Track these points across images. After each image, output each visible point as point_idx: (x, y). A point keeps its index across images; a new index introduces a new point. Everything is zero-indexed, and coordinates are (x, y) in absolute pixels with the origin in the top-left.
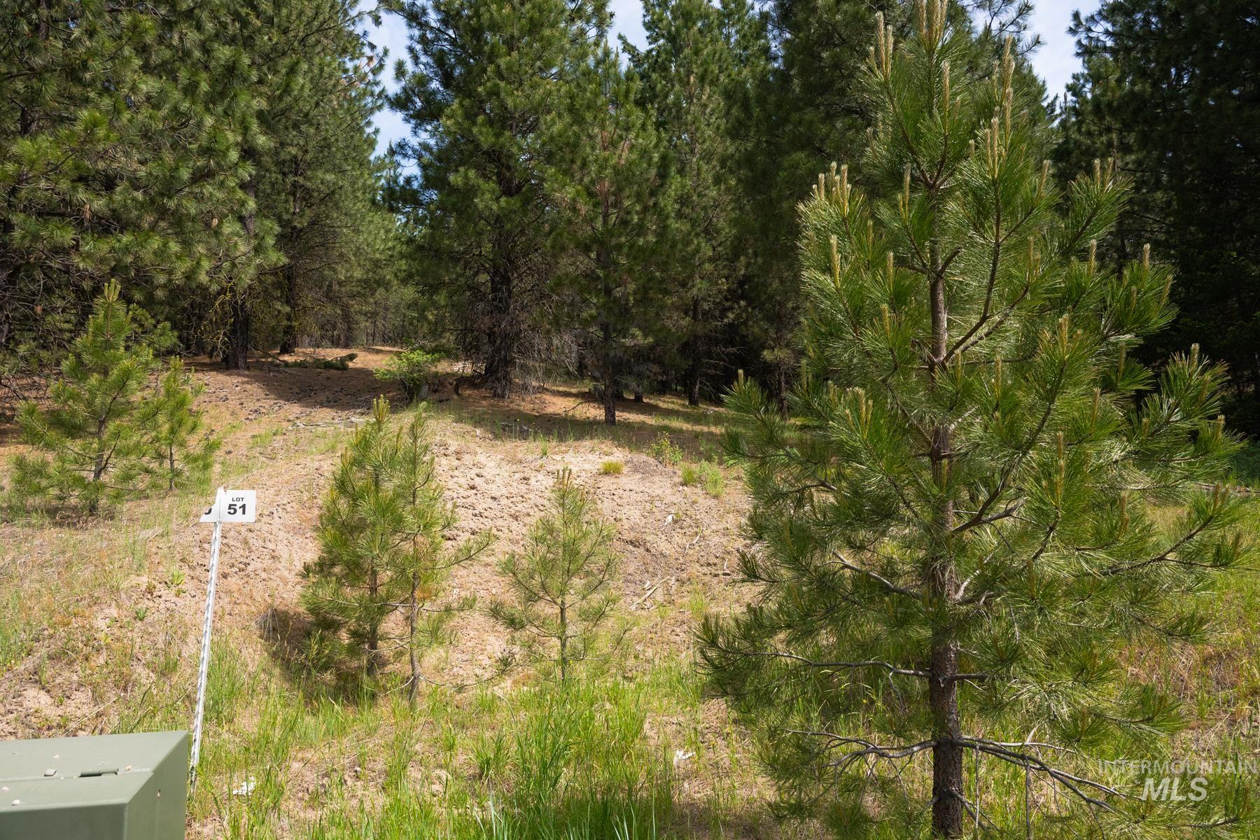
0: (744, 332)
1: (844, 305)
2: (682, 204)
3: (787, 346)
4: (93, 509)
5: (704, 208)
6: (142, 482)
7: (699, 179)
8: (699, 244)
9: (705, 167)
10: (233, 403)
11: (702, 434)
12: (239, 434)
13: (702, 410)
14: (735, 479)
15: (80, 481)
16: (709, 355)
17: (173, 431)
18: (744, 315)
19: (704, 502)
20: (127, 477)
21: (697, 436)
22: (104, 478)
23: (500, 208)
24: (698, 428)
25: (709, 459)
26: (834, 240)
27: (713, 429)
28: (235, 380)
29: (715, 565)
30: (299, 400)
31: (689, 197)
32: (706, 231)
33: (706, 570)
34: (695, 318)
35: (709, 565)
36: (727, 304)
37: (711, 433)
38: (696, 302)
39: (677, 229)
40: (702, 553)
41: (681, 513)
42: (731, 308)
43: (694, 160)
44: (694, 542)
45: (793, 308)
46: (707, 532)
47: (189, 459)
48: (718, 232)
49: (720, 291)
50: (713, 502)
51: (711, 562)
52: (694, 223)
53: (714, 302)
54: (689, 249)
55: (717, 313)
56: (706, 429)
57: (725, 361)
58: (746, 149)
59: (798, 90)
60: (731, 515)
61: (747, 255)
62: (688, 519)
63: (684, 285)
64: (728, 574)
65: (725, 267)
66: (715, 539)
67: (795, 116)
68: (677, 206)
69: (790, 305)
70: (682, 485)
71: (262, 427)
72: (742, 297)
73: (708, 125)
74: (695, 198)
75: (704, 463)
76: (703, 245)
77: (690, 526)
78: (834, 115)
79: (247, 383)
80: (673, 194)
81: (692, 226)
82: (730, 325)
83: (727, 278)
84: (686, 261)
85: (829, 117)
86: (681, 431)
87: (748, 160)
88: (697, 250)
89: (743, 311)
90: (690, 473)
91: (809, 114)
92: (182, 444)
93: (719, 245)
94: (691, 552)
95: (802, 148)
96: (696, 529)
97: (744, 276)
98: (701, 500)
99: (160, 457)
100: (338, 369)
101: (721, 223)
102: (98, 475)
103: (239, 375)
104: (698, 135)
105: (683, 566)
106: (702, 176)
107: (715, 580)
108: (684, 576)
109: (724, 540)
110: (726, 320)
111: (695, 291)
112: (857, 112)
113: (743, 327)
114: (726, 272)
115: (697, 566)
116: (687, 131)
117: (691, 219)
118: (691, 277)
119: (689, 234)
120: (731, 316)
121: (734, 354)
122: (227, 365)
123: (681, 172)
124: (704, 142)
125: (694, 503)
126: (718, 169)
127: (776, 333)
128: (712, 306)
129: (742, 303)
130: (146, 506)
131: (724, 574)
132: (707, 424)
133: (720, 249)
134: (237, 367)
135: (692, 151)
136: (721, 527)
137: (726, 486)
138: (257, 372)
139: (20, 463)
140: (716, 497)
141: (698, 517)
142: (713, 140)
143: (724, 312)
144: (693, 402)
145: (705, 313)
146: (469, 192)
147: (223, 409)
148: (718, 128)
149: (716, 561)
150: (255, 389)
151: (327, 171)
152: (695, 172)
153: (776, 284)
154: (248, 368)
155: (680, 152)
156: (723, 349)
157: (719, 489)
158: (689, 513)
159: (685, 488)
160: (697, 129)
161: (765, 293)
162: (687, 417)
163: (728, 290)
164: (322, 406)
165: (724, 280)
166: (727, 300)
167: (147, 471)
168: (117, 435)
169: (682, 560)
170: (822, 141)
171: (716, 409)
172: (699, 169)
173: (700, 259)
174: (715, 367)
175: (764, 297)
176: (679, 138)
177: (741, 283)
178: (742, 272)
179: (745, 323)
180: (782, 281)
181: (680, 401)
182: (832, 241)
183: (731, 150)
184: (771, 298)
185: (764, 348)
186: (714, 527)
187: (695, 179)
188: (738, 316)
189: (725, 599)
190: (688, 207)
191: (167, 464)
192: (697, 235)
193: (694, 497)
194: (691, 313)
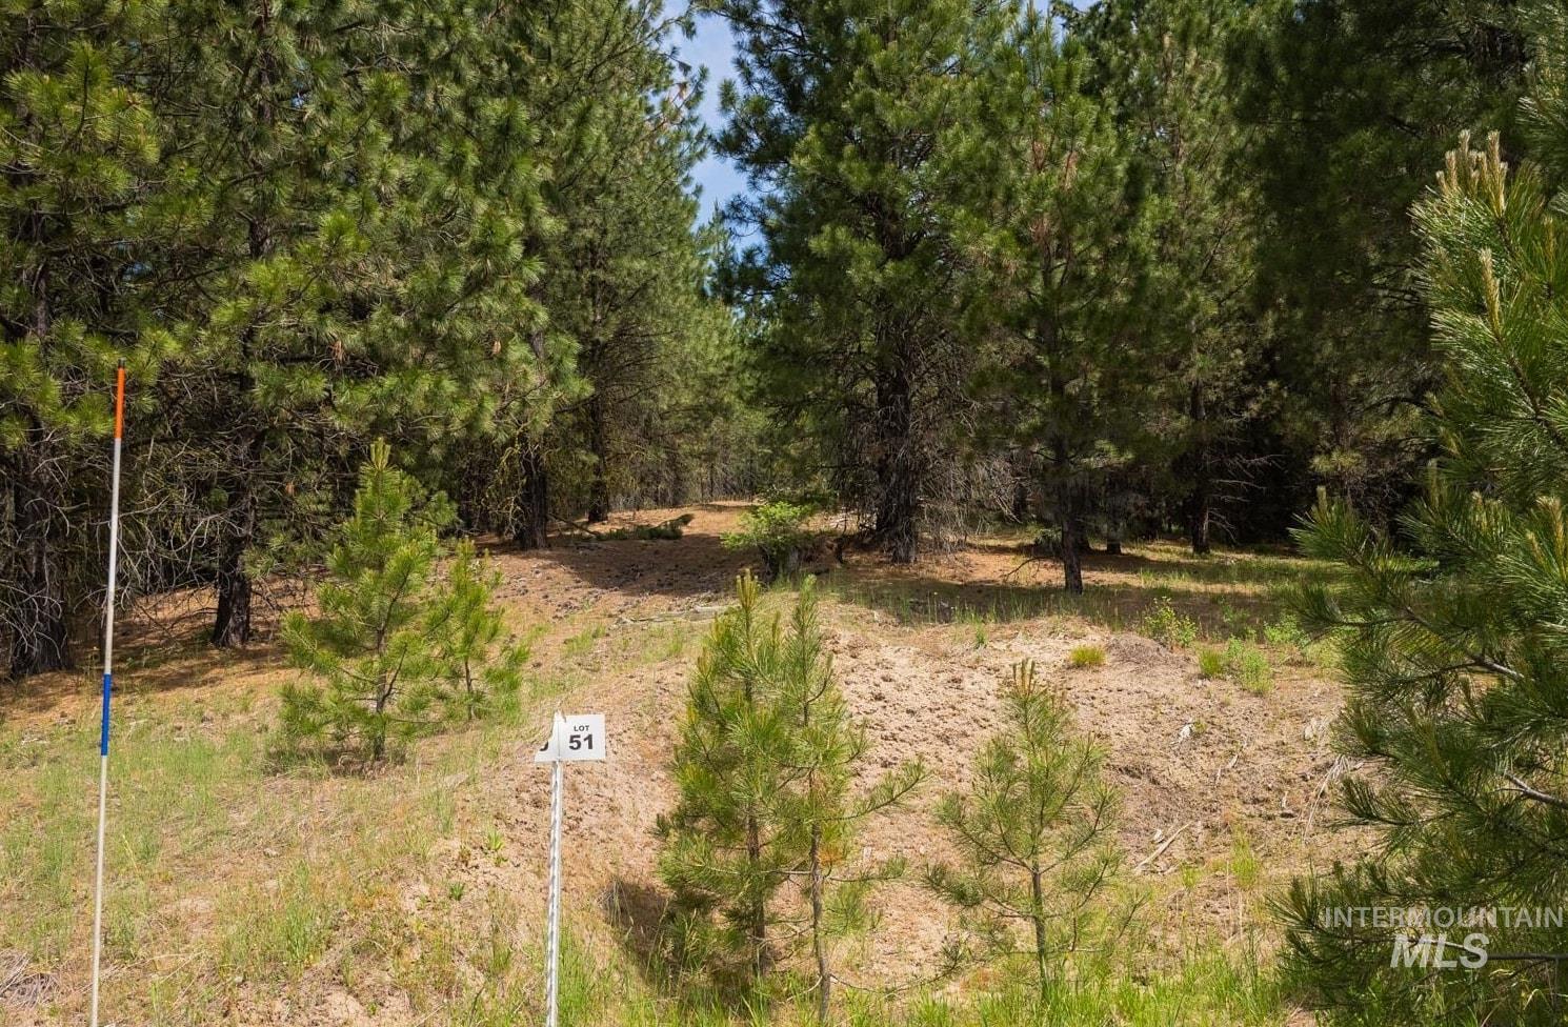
0: (1280, 431)
1: (1511, 362)
2: (1163, 238)
3: (1354, 446)
4: (378, 750)
5: (1201, 242)
6: (435, 712)
7: (1188, 196)
8: (1194, 299)
9: (1197, 176)
10: (535, 597)
11: (1223, 596)
12: (548, 639)
13: (1216, 560)
14: (1288, 663)
15: (360, 714)
16: (1221, 471)
17: (468, 640)
18: (1276, 404)
19: (1240, 703)
20: (418, 706)
21: (1215, 600)
22: (388, 709)
23: (885, 279)
24: (1216, 588)
25: (1242, 635)
26: (1486, 256)
27: (1240, 588)
28: (534, 563)
29: (1267, 800)
30: (621, 586)
31: (1174, 226)
32: (1205, 277)
33: (1252, 809)
34: (1194, 414)
35: (1256, 801)
36: (1247, 389)
37: (1237, 595)
38: (1196, 391)
39: (1158, 279)
40: (1244, 784)
41: (1203, 723)
42: (1253, 395)
43: (1179, 167)
44: (1230, 766)
45: (1358, 384)
46: (1249, 750)
47: (492, 676)
48: (1224, 276)
49: (1233, 370)
50: (1254, 703)
51: (1260, 796)
52: (1185, 266)
53: (1226, 389)
54: (1180, 308)
55: (1231, 404)
56: (1228, 589)
57: (1248, 479)
58: (1266, 137)
59: (1349, 29)
60: (1287, 722)
61: (1277, 307)
62: (1216, 731)
63: (1173, 366)
64: (1291, 816)
65: (1239, 330)
66: (1264, 761)
67: (1351, 73)
68: (1155, 243)
69: (1355, 379)
70: (1201, 677)
71: (576, 626)
72: (1272, 375)
73: (1198, 109)
74: (1183, 227)
75: (1234, 642)
76: (1202, 299)
77: (1221, 741)
78: (1418, 59)
79: (550, 566)
80: (1148, 224)
81: (1184, 272)
82: (1254, 422)
83: (1244, 347)
84: (1177, 327)
85: (1411, 65)
86: (1187, 594)
87: (1270, 155)
88: (1194, 309)
89: (1275, 397)
90: (1213, 659)
91: (1377, 65)
92: (481, 658)
93: (1228, 297)
94: (1226, 782)
95: (1366, 123)
96: (1230, 747)
97: (1272, 341)
98: (1234, 700)
99: (454, 676)
100: (668, 538)
101: (1229, 262)
102: (381, 705)
103: (538, 557)
104: (1183, 126)
105: (1215, 805)
106: (1194, 191)
107: (1270, 826)
108: (1217, 820)
109: (1280, 763)
110: (1246, 415)
111: (1193, 373)
112: (1457, 50)
113: (1276, 423)
114: (1241, 338)
115: (1237, 803)
116: (1164, 123)
117: (1180, 262)
118: (1185, 351)
119: (1179, 283)
120: (1254, 406)
121: (1264, 468)
122: (522, 544)
123: (1159, 189)
124: (1193, 136)
125: (1224, 704)
126: (1218, 176)
127: (1334, 428)
128: (1222, 394)
129: (1272, 385)
130: (443, 743)
131: (1283, 816)
132: (1229, 580)
133: (1228, 302)
134: (535, 546)
135: (1175, 155)
136: (1272, 740)
137: (1273, 676)
138: (564, 552)
139: (289, 694)
140: (1259, 694)
141: (1232, 727)
142: (1208, 132)
143: (1242, 401)
144: (1201, 549)
145: (1212, 408)
146: (839, 260)
147: (523, 605)
148: (1215, 112)
149: (1267, 795)
150: (561, 574)
151: (635, 257)
152: (1181, 187)
153: (1329, 348)
154: (549, 547)
155: (1153, 158)
156: (1244, 460)
157: (1263, 679)
158: (1216, 721)
159: (1207, 682)
160: (1180, 119)
161: (1311, 365)
162: (1195, 572)
163: (1247, 366)
164: (652, 591)
165: (1239, 351)
166: (1245, 382)
167: (442, 697)
168: (403, 650)
169: (1211, 796)
170: (1399, 105)
171: (1240, 556)
172: (1187, 181)
173: (1197, 323)
174: (1233, 490)
175: (1309, 372)
176: (1151, 136)
177: (1268, 354)
178: (1270, 335)
179: (1278, 416)
180: (1339, 343)
181: (1178, 548)
182: (1483, 258)
183: (1240, 142)
184: (1321, 372)
185: (1313, 453)
186: (1260, 742)
187: (1182, 197)
188: (1266, 407)
189: (1288, 854)
190: (1173, 243)
191: (463, 683)
192: (1191, 285)
193: (1223, 697)
194: (1187, 409)
